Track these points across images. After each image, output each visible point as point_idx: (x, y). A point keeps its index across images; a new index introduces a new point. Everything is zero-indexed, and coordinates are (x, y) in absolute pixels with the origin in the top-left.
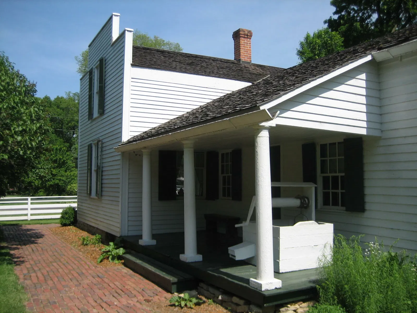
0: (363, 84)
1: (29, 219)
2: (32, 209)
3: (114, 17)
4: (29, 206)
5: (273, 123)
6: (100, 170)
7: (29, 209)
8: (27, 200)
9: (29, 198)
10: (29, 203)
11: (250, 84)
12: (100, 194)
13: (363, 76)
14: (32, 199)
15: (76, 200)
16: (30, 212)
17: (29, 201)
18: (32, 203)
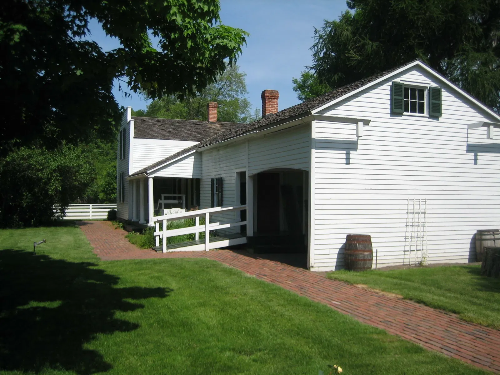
0: (193, 160)
1: (91, 219)
2: (92, 212)
3: (128, 108)
4: (91, 210)
5: (153, 176)
6: (123, 189)
7: (91, 212)
8: (89, 206)
9: (91, 205)
10: (91, 208)
11: (199, 142)
12: (123, 201)
13: (193, 157)
14: (92, 206)
15: (116, 207)
16: (91, 214)
17: (91, 207)
18: (92, 208)
